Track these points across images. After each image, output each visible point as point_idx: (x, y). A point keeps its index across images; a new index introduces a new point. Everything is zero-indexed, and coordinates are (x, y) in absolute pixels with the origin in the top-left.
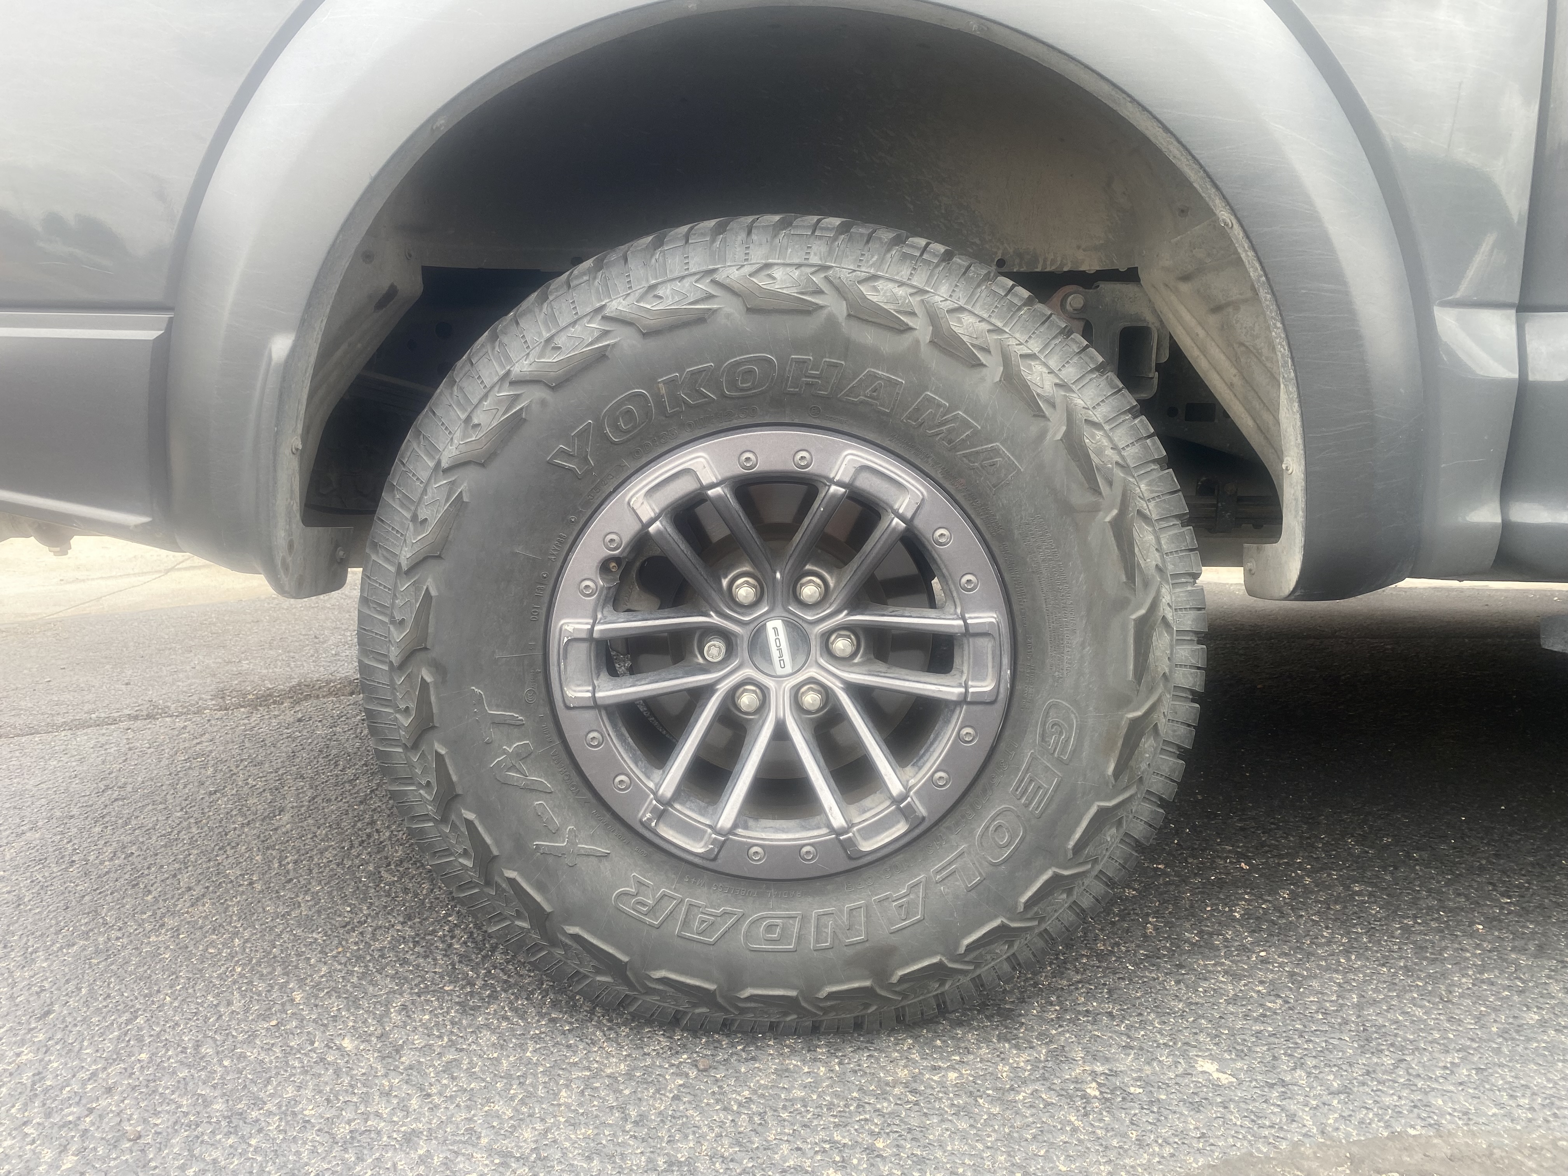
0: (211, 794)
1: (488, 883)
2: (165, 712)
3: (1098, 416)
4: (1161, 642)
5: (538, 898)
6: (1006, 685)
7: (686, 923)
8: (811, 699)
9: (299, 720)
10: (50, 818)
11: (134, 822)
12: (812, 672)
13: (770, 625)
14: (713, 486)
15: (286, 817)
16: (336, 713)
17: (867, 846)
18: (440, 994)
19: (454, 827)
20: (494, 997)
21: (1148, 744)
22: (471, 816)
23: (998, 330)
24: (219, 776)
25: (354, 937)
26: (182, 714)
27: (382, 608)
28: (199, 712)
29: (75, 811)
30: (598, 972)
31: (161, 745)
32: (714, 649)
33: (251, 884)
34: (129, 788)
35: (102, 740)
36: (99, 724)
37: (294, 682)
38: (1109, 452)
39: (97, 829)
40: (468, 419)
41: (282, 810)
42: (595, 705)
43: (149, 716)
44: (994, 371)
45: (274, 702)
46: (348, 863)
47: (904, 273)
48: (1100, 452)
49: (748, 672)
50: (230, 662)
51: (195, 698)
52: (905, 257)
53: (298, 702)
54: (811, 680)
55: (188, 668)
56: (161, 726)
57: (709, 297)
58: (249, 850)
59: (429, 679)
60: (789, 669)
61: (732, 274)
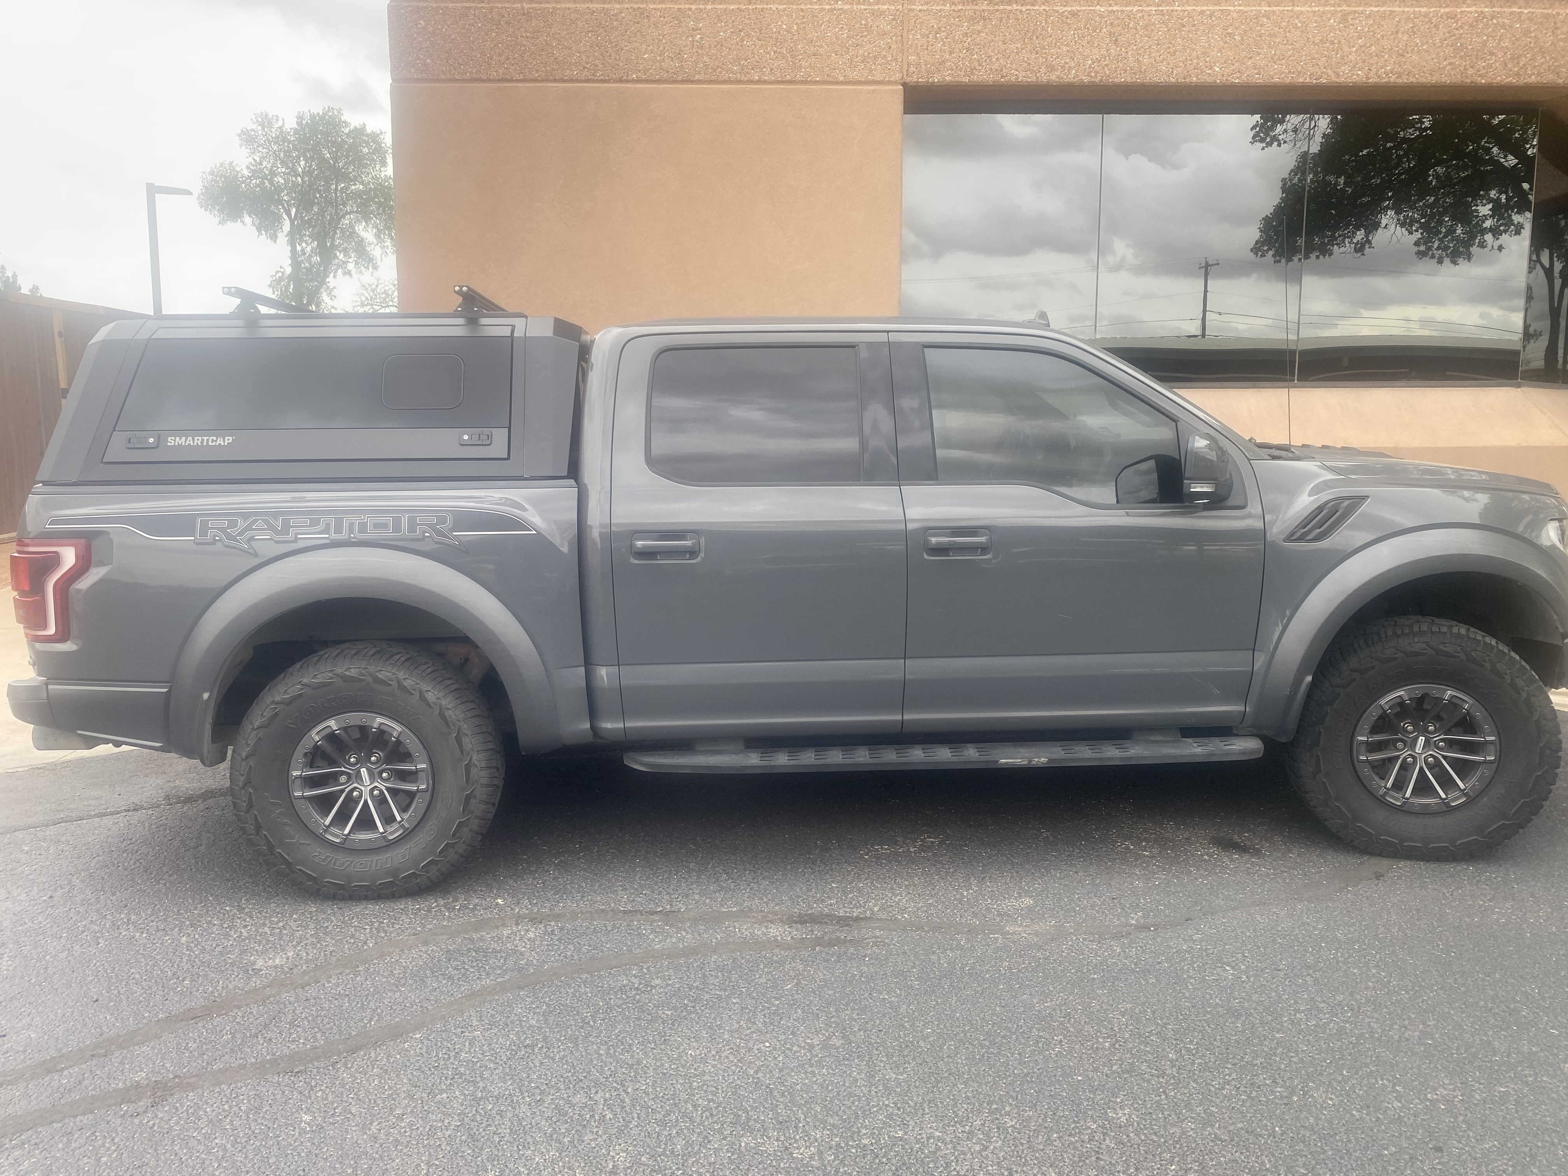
0: (170, 840)
1: (272, 854)
2: (142, 807)
3: (449, 707)
4: (474, 771)
5: (287, 858)
6: (431, 786)
7: (334, 864)
8: (376, 792)
9: (207, 808)
10: (104, 852)
11: (139, 852)
12: (376, 784)
13: (362, 770)
14: (336, 730)
15: (203, 847)
16: (224, 804)
17: (391, 838)
18: (259, 895)
19: (261, 836)
20: (278, 895)
21: (473, 801)
22: (265, 833)
23: (417, 684)
24: (172, 833)
25: (230, 883)
26: (150, 808)
27: (237, 771)
28: (158, 806)
29: (113, 849)
30: (308, 881)
31: (144, 822)
32: (343, 779)
33: (191, 869)
34: (134, 840)
35: (116, 821)
36: (112, 814)
37: (203, 791)
38: (454, 717)
39: (125, 855)
40: (262, 714)
41: (201, 845)
42: (303, 797)
43: (134, 810)
44: (417, 695)
45: (194, 801)
46: (228, 861)
47: (390, 668)
48: (450, 717)
49: (356, 785)
50: (169, 781)
51: (155, 800)
52: (391, 664)
53: (205, 800)
54: (376, 787)
55: (148, 785)
56: (142, 814)
57: (332, 678)
58: (189, 859)
59: (251, 791)
60: (368, 784)
61: (339, 671)
